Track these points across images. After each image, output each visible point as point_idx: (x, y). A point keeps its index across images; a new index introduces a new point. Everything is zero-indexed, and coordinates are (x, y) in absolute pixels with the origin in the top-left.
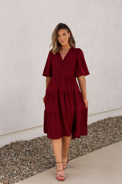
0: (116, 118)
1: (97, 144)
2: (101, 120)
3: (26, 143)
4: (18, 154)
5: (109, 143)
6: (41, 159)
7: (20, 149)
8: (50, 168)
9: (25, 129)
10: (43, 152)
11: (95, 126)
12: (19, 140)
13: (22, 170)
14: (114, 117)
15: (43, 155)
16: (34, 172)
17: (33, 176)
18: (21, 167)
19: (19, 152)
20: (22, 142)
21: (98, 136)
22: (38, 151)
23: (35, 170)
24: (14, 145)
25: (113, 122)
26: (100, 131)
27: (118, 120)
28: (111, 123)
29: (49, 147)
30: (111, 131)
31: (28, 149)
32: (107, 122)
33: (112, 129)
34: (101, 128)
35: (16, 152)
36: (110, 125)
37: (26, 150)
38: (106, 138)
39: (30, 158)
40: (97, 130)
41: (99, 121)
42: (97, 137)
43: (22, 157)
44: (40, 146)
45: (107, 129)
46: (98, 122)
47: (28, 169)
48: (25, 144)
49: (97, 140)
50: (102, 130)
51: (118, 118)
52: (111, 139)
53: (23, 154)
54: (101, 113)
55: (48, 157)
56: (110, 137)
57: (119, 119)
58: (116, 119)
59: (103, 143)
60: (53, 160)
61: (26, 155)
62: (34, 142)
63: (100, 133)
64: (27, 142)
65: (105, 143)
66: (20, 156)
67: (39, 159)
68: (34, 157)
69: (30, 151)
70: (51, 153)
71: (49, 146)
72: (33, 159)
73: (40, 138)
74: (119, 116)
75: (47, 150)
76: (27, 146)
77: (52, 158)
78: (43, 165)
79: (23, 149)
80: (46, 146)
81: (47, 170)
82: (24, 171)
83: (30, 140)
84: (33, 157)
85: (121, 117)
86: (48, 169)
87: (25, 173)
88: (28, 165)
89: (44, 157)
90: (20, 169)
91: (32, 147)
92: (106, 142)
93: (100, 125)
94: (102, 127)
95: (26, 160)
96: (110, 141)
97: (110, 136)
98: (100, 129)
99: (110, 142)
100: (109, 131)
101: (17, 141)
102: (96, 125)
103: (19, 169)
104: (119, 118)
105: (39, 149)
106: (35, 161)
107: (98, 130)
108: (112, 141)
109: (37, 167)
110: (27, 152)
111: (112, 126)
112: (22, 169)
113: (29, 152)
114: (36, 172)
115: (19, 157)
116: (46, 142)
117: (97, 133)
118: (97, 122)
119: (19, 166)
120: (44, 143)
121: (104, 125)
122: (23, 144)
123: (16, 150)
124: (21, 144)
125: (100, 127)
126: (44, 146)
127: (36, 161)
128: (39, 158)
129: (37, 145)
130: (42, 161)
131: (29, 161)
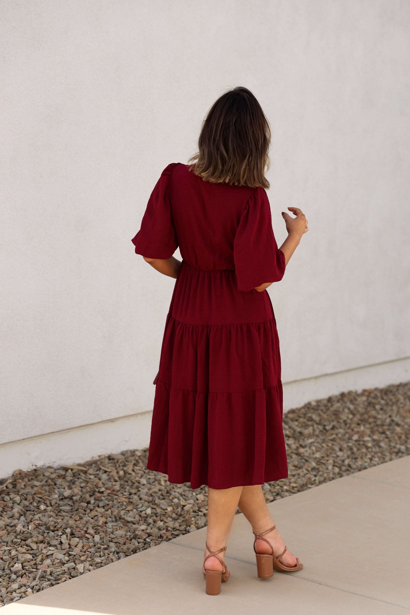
0: (367, 394)
1: (296, 477)
2: (318, 402)
3: (63, 473)
4: (32, 508)
5: (334, 474)
6: (106, 523)
7: (40, 493)
8: (135, 551)
9: (61, 428)
10: (115, 502)
11: (297, 420)
12: (40, 464)
13: (42, 560)
14: (360, 391)
15: (115, 513)
16: (80, 567)
17: (73, 577)
18: (38, 549)
19: (39, 502)
20: (52, 470)
21: (301, 450)
22: (101, 500)
23: (83, 558)
24: (22, 479)
25: (355, 409)
26: (310, 436)
27: (374, 401)
28: (349, 409)
29: (137, 488)
30: (347, 436)
31: (67, 493)
32: (337, 405)
33: (349, 428)
34: (316, 426)
35: (27, 503)
36: (344, 417)
37: (61, 494)
38: (328, 456)
39: (71, 522)
40: (301, 433)
41: (309, 404)
42: (298, 454)
43: (45, 519)
44: (109, 484)
45: (333, 428)
46: (308, 406)
47: (60, 556)
48: (59, 477)
49: (296, 463)
50: (317, 432)
51: (372, 395)
52: (343, 461)
53: (49, 508)
54: (316, 378)
55: (129, 519)
56: (340, 454)
57: (376, 397)
58: (364, 398)
59: (314, 473)
60: (143, 527)
61: (60, 511)
62: (91, 471)
63: (310, 441)
64: (66, 469)
65: (321, 473)
66: (40, 515)
67: (100, 523)
68: (86, 518)
69: (74, 498)
70: (140, 506)
71: (139, 483)
72: (80, 525)
73: (113, 459)
74: (376, 389)
75: (130, 494)
76: (66, 484)
77: (142, 522)
78: (112, 544)
79: (51, 492)
80: (129, 482)
81: (124, 560)
82: (48, 562)
83: (79, 465)
84: (81, 518)
85: (381, 391)
86: (127, 556)
87: (49, 570)
88: (61, 543)
89: (118, 518)
90: (35, 555)
91: (83, 485)
92: (327, 469)
93: (311, 417)
94: (319, 424)
95: (59, 526)
96: (340, 468)
97: (341, 450)
98: (310, 430)
99: (337, 470)
100: (340, 435)
101: (34, 467)
102: (300, 417)
103: (29, 557)
104: (376, 395)
105: (105, 494)
106: (86, 532)
107: (306, 432)
108: (343, 468)
109: (92, 550)
110: (66, 501)
111: (351, 419)
112: (40, 558)
113: (70, 503)
114: (87, 564)
115: (36, 517)
116: (130, 471)
117: (301, 442)
118: (303, 408)
119: (34, 546)
120: (121, 473)
121: (325, 416)
122: (53, 476)
123: (29, 497)
124: (49, 478)
125: (310, 423)
126: (122, 482)
127: (91, 531)
128: (101, 520)
129: (100, 479)
130: (111, 530)
131: (68, 531)
